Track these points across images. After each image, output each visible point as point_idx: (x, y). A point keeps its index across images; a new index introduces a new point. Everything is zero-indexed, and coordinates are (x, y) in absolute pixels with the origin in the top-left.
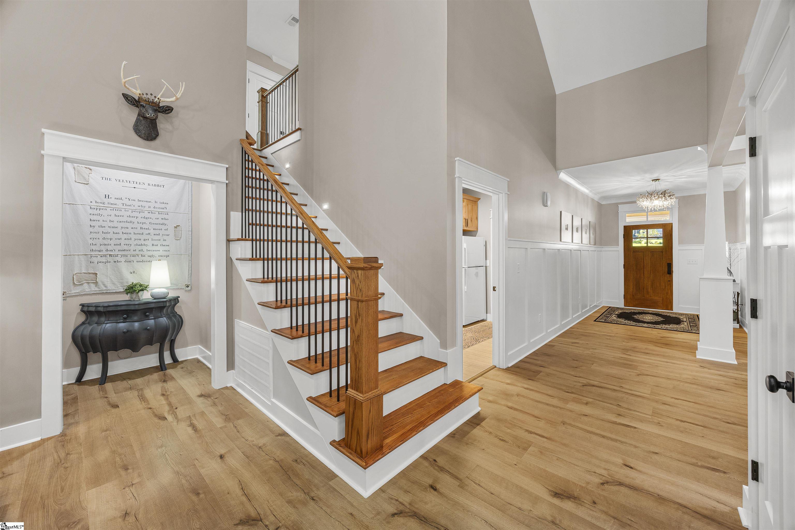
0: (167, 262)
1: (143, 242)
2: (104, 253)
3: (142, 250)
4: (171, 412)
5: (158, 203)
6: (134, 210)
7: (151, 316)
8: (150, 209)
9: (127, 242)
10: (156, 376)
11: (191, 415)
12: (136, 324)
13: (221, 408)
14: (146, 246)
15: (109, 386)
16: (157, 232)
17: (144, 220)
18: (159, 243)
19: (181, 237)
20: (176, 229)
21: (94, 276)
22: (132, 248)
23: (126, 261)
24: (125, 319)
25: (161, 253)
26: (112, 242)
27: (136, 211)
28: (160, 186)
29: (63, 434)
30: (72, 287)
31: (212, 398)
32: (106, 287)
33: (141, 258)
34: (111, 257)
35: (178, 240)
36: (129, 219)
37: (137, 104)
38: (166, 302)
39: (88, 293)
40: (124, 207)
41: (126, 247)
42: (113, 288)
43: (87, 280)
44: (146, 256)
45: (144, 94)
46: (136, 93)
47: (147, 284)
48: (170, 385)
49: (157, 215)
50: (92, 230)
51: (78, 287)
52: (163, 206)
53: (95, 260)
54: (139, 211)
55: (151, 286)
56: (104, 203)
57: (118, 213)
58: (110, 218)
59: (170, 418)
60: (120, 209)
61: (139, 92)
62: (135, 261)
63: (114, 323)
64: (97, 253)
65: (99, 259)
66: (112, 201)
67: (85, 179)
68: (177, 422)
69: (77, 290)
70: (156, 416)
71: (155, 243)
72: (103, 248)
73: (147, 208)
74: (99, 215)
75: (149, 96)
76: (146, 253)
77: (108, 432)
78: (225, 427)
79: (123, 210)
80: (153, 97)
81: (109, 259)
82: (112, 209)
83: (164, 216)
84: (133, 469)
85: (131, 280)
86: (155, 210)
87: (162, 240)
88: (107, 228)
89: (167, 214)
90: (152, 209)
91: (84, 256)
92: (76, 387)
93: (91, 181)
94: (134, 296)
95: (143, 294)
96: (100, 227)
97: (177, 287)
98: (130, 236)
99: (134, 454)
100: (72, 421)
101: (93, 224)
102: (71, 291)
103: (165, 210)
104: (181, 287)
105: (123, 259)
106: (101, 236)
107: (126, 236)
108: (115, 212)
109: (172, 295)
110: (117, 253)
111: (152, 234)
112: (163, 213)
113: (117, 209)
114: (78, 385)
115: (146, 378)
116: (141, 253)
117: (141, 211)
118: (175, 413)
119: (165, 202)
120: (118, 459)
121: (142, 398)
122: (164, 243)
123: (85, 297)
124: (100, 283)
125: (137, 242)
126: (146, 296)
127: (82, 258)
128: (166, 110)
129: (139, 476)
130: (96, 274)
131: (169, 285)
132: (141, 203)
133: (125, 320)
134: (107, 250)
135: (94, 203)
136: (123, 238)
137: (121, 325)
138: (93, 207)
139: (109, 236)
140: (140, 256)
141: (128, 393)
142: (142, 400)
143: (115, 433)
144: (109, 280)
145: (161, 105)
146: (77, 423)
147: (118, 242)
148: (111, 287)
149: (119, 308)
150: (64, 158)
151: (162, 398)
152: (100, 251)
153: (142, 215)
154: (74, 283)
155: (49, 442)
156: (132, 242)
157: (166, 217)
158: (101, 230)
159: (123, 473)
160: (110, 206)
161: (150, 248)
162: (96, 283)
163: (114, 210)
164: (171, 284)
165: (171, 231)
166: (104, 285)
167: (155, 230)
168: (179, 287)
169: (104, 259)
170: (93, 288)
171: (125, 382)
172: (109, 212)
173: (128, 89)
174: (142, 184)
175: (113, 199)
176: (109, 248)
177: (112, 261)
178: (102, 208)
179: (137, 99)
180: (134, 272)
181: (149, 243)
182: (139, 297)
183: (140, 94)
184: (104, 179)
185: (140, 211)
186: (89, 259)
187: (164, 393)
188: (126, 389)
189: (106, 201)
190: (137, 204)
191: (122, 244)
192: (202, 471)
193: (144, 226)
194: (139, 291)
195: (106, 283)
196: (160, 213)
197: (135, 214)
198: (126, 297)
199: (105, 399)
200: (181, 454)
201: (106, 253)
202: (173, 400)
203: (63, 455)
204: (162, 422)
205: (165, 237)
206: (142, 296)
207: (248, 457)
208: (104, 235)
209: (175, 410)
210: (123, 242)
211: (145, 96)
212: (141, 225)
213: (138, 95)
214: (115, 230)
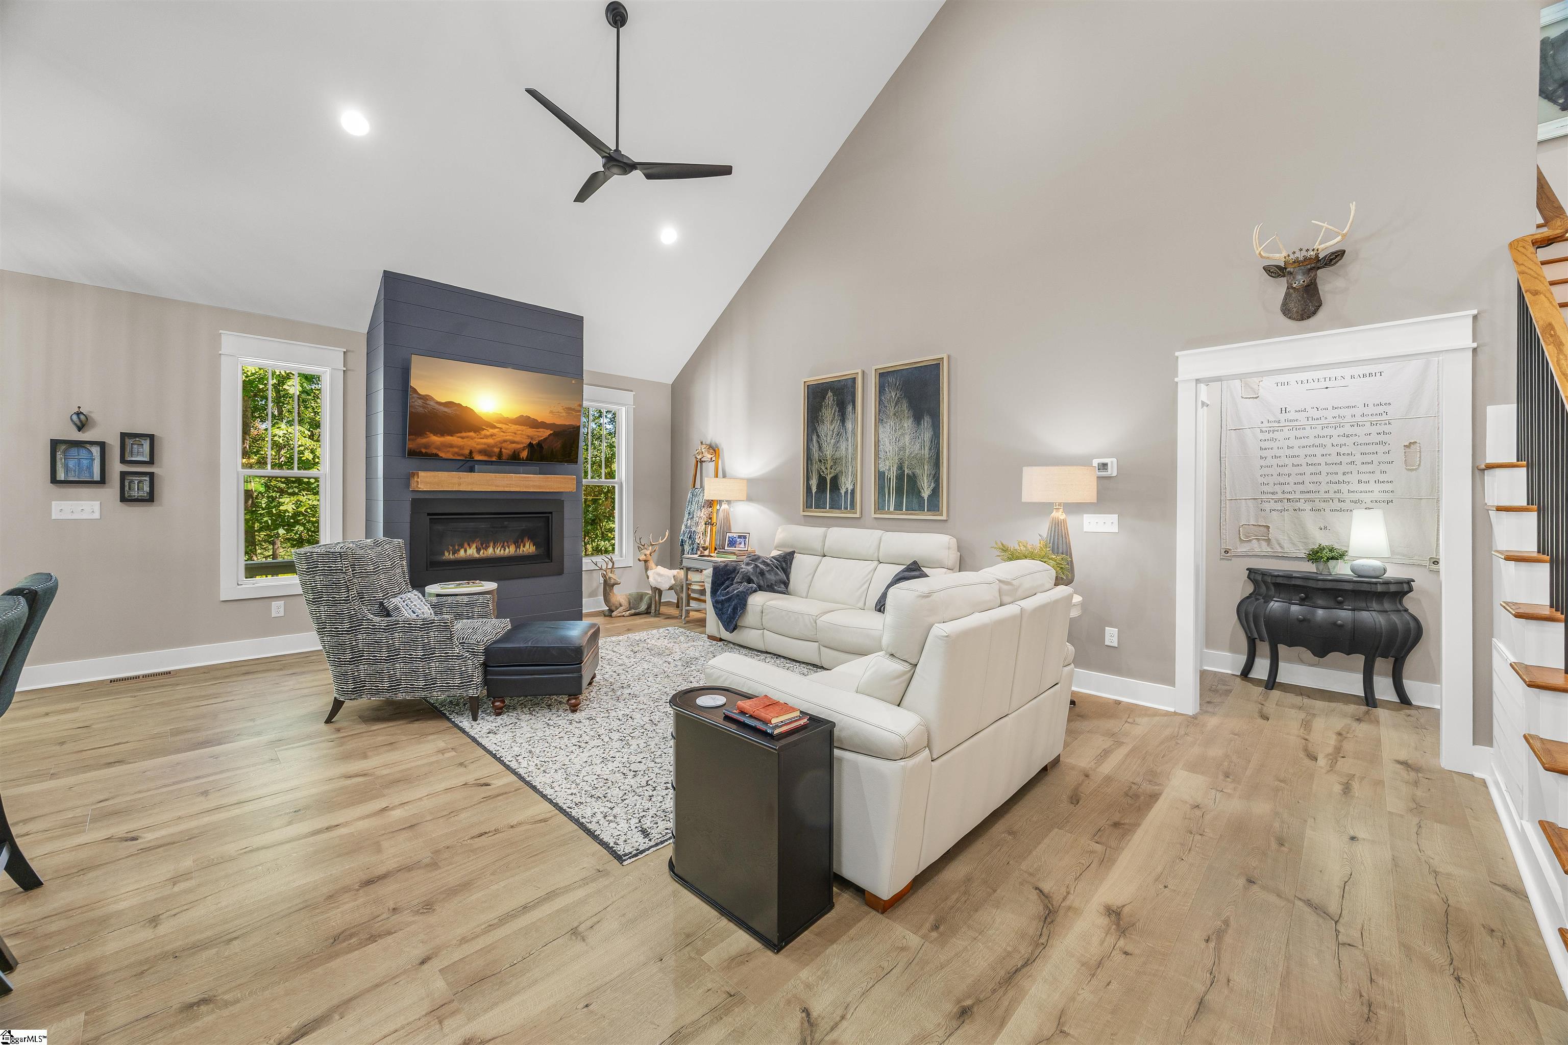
0: (1384, 513)
1: (1341, 477)
2: (1280, 496)
3: (1339, 491)
4: (1331, 757)
5: (1371, 405)
6: (1326, 426)
7: (1346, 603)
8: (1354, 420)
9: (1315, 478)
10: (1352, 708)
11: (1358, 775)
12: (1320, 612)
13: (1419, 793)
14: (1347, 483)
15: (1276, 694)
16: (1368, 458)
17: (1343, 440)
18: (1372, 478)
19: (1419, 465)
20: (1408, 450)
21: (1265, 530)
22: (1323, 487)
23: (1312, 510)
24: (1303, 600)
25: (1376, 496)
26: (1291, 480)
27: (1330, 425)
28: (1374, 374)
29: (1194, 717)
30: (1238, 543)
31: (1420, 775)
32: (1282, 547)
33: (1337, 505)
34: (1289, 503)
35: (1412, 470)
36: (1318, 441)
37: (1283, 273)
38: (1376, 583)
39: (1258, 554)
40: (1311, 422)
41: (1312, 487)
42: (1293, 550)
43: (1256, 536)
44: (1348, 501)
45: (1291, 254)
46: (1278, 258)
47: (1344, 549)
48: (1362, 729)
49: (1368, 428)
50: (1263, 463)
51: (1245, 544)
52: (1381, 409)
53: (1267, 506)
54: (1334, 425)
55: (1351, 553)
56: (1279, 422)
57: (1299, 434)
58: (1287, 443)
59: (1322, 762)
60: (1303, 427)
61: (1284, 254)
62: (1327, 510)
63: (1286, 602)
64: (1270, 496)
65: (1272, 505)
66: (1292, 415)
67: (1255, 392)
68: (1328, 771)
69: (1243, 549)
70: (1306, 750)
71: (1364, 477)
72: (1278, 488)
73: (1349, 419)
74: (1272, 439)
75: (1298, 254)
76: (1346, 495)
77: (1236, 737)
78: (1402, 816)
79: (1308, 428)
80: (1304, 253)
81: (1287, 505)
82: (1291, 428)
83: (1380, 429)
84: (1234, 780)
85: (1322, 539)
86: (1365, 419)
87: (1378, 472)
88: (1284, 458)
89: (1388, 423)
90: (1358, 419)
91: (1253, 501)
92: (1238, 680)
93: (1262, 393)
94: (1321, 566)
95: (1337, 564)
96: (1274, 457)
97: (1411, 562)
98: (1319, 468)
99: (1246, 769)
100: (1211, 710)
101: (1264, 453)
102: (1236, 548)
103: (1384, 417)
104: (1419, 562)
105: (1308, 506)
106: (1275, 471)
107: (1312, 469)
108: (1295, 433)
109: (1393, 573)
110: (1298, 496)
111: (1358, 463)
112: (1379, 422)
113: (1298, 427)
114: (1243, 680)
115: (1333, 705)
116: (1338, 495)
117: (1338, 425)
118: (1334, 761)
119: (1383, 403)
120: (1226, 764)
121: (1306, 725)
122: (1382, 477)
123: (1253, 559)
124: (1273, 541)
125: (1330, 478)
126: (1342, 569)
127: (1250, 503)
128: (1331, 260)
129: (1235, 789)
130: (1268, 527)
131: (1387, 554)
132: (1336, 413)
133: (1302, 602)
134: (1283, 492)
135: (1266, 424)
136: (1308, 473)
137: (1295, 608)
138: (1264, 429)
139: (1286, 470)
140: (1336, 501)
141: (1293, 711)
142: (1303, 726)
143: (1242, 742)
144: (1286, 538)
145: (1321, 256)
146: (1214, 714)
147: (1300, 479)
148: (1289, 549)
149: (1294, 582)
150: (1197, 380)
151: (1334, 737)
152: (1273, 493)
153: (1341, 431)
154: (1240, 538)
155: (1180, 717)
156: (1323, 478)
157: (1387, 428)
158: (1275, 462)
159: (1221, 777)
160: (1287, 424)
161: (1355, 487)
162: (1268, 541)
163: (1294, 429)
164: (1393, 552)
165: (1398, 455)
166: (1279, 544)
167: (1365, 456)
168: (1415, 561)
169: (1279, 506)
170: (1265, 548)
171: (1300, 698)
172: (1286, 433)
173: (1268, 258)
174: (1340, 378)
175: (1293, 412)
176: (1287, 488)
177: (1291, 509)
178: (1277, 429)
179: (1282, 265)
180: (1325, 528)
181: (1354, 478)
182: (1329, 569)
183: (1285, 258)
184: (1279, 384)
185: (1336, 425)
186: (1260, 505)
187: (1344, 733)
188: (1293, 706)
189: (1283, 417)
190: (1331, 413)
191: (1307, 482)
192: (1309, 833)
193: (1343, 450)
194: (1328, 559)
195: (1282, 542)
196: (1375, 423)
197: (1327, 432)
198: (1310, 568)
199: (1260, 706)
200: (1300, 801)
201: (1282, 496)
202: (1348, 746)
203: (1182, 732)
204: (1307, 762)
205: (1383, 467)
206: (1334, 568)
207: (1396, 865)
208: (1280, 470)
209: (1339, 759)
210: (1307, 478)
211: (1292, 256)
212: (1338, 449)
213: (1284, 259)
214: (1296, 461)
